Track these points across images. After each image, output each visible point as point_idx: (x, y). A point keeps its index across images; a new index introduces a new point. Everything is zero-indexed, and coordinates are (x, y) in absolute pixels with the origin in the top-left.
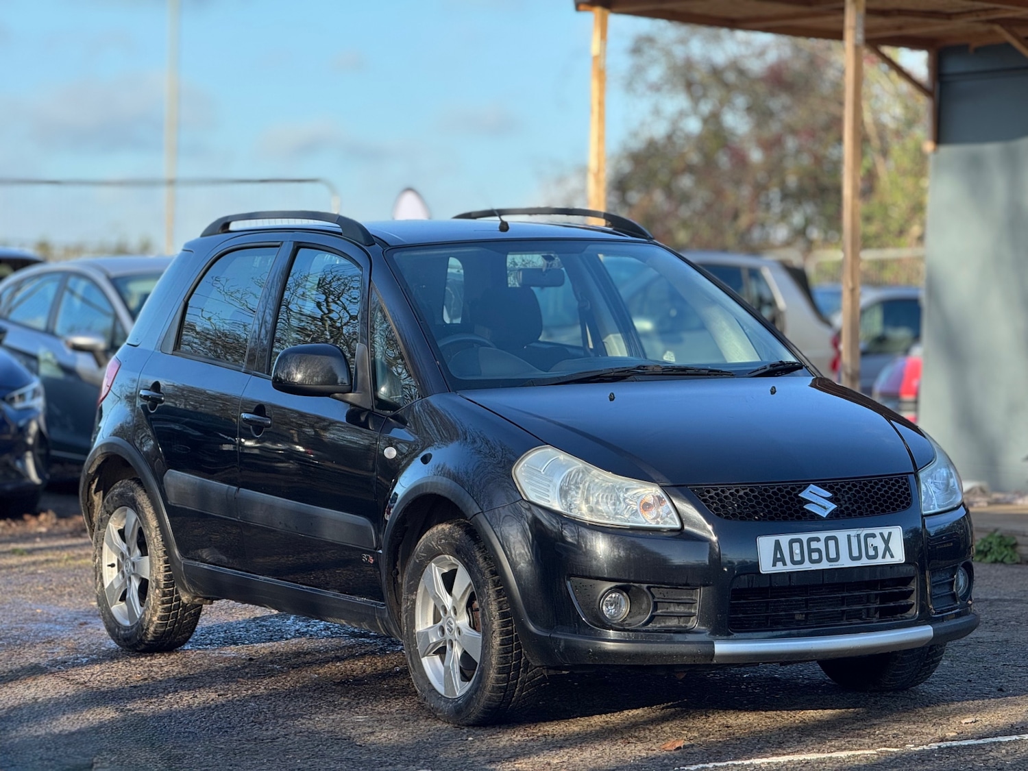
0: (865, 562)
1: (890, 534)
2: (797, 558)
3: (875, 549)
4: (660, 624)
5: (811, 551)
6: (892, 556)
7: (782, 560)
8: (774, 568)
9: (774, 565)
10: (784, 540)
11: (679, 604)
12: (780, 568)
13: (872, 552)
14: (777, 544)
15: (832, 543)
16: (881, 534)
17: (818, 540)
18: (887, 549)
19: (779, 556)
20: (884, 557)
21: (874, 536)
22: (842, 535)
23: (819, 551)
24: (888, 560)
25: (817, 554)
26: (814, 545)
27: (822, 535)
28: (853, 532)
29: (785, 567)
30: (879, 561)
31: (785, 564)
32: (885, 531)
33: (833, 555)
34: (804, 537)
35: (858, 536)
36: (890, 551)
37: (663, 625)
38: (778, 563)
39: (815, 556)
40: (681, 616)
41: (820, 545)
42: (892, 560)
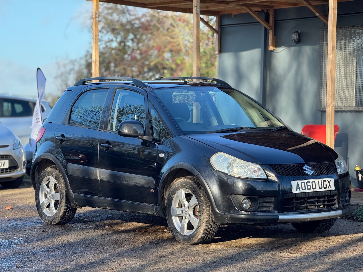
0: (323, 189)
2: (304, 188)
3: (326, 185)
4: (261, 209)
5: (308, 186)
6: (331, 188)
7: (299, 188)
8: (297, 191)
9: (297, 190)
10: (300, 182)
11: (267, 203)
14: (298, 183)
15: (314, 183)
16: (328, 181)
17: (309, 182)
18: (330, 185)
19: (298, 187)
20: (329, 188)
21: (325, 181)
22: (316, 181)
23: (310, 186)
25: (309, 187)
26: (308, 184)
27: (311, 181)
28: (320, 180)
30: (327, 189)
31: (300, 190)
32: (329, 179)
33: (314, 187)
34: (306, 181)
35: (321, 181)
37: (262, 210)
38: (298, 190)
40: (267, 207)
41: (310, 184)
42: (331, 189)
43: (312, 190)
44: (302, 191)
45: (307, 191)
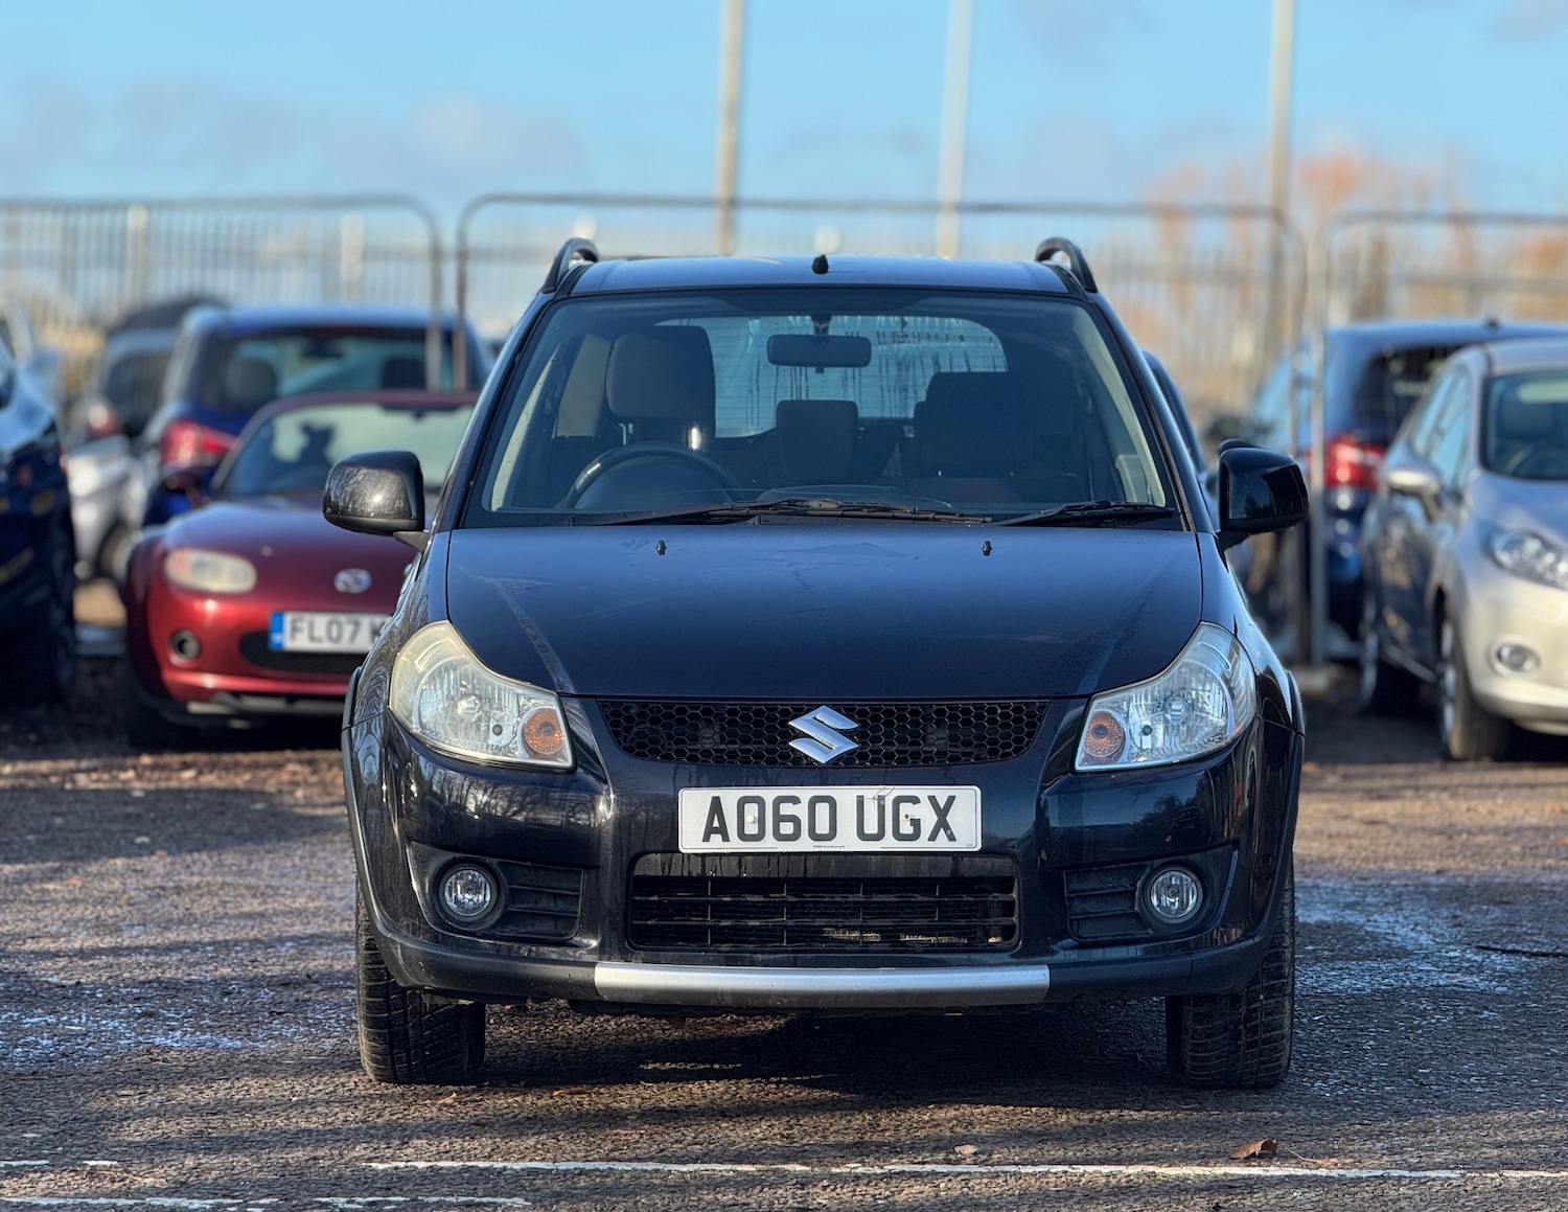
0: (889, 843)
1: (951, 800)
2: (751, 828)
3: (916, 823)
4: (524, 927)
5: (779, 819)
6: (952, 838)
7: (723, 831)
8: (706, 845)
9: (706, 838)
10: (730, 797)
11: (556, 896)
12: (716, 844)
13: (906, 828)
14: (716, 802)
15: (823, 810)
16: (932, 799)
17: (795, 800)
18: (942, 824)
19: (716, 824)
20: (933, 838)
21: (915, 800)
22: (846, 796)
23: (795, 820)
24: (942, 844)
25: (791, 824)
26: (786, 809)
27: (806, 793)
28: (870, 792)
29: (726, 844)
30: (922, 844)
31: (726, 838)
32: (942, 793)
33: (823, 827)
34: (769, 794)
35: (881, 799)
36: (947, 827)
37: (530, 929)
38: (712, 836)
39: (787, 828)
40: (559, 917)
41: (801, 811)
42: (952, 844)
43: (805, 844)
44: (736, 845)
45: (769, 844)
